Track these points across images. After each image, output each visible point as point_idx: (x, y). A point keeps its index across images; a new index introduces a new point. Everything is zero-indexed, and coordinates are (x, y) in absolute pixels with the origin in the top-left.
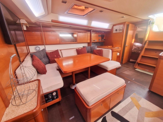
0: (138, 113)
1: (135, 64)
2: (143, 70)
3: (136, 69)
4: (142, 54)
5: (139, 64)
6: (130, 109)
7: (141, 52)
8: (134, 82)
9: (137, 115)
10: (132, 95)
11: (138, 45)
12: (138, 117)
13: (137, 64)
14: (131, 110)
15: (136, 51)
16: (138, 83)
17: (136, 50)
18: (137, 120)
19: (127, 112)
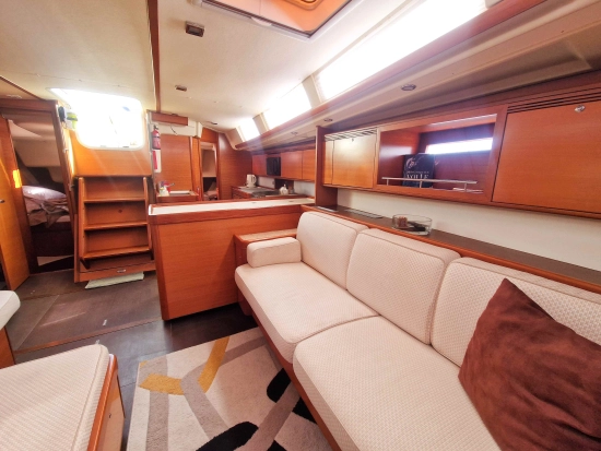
0: (187, 404)
1: (73, 267)
2: (111, 277)
3: (87, 282)
4: (83, 223)
5: (89, 263)
6: (165, 422)
7: (72, 218)
8: (112, 329)
9: (190, 410)
10: (139, 376)
11: (41, 196)
12: (196, 413)
13: (82, 266)
14: (170, 418)
15: (44, 220)
16: (127, 326)
17: (43, 213)
18: (199, 420)
19: (165, 436)
